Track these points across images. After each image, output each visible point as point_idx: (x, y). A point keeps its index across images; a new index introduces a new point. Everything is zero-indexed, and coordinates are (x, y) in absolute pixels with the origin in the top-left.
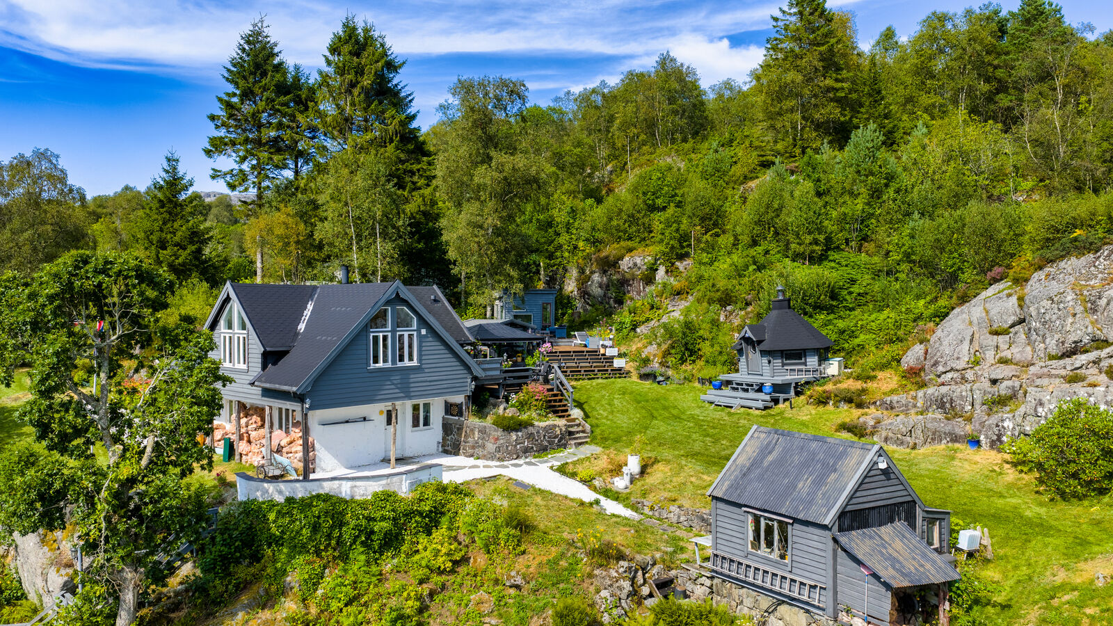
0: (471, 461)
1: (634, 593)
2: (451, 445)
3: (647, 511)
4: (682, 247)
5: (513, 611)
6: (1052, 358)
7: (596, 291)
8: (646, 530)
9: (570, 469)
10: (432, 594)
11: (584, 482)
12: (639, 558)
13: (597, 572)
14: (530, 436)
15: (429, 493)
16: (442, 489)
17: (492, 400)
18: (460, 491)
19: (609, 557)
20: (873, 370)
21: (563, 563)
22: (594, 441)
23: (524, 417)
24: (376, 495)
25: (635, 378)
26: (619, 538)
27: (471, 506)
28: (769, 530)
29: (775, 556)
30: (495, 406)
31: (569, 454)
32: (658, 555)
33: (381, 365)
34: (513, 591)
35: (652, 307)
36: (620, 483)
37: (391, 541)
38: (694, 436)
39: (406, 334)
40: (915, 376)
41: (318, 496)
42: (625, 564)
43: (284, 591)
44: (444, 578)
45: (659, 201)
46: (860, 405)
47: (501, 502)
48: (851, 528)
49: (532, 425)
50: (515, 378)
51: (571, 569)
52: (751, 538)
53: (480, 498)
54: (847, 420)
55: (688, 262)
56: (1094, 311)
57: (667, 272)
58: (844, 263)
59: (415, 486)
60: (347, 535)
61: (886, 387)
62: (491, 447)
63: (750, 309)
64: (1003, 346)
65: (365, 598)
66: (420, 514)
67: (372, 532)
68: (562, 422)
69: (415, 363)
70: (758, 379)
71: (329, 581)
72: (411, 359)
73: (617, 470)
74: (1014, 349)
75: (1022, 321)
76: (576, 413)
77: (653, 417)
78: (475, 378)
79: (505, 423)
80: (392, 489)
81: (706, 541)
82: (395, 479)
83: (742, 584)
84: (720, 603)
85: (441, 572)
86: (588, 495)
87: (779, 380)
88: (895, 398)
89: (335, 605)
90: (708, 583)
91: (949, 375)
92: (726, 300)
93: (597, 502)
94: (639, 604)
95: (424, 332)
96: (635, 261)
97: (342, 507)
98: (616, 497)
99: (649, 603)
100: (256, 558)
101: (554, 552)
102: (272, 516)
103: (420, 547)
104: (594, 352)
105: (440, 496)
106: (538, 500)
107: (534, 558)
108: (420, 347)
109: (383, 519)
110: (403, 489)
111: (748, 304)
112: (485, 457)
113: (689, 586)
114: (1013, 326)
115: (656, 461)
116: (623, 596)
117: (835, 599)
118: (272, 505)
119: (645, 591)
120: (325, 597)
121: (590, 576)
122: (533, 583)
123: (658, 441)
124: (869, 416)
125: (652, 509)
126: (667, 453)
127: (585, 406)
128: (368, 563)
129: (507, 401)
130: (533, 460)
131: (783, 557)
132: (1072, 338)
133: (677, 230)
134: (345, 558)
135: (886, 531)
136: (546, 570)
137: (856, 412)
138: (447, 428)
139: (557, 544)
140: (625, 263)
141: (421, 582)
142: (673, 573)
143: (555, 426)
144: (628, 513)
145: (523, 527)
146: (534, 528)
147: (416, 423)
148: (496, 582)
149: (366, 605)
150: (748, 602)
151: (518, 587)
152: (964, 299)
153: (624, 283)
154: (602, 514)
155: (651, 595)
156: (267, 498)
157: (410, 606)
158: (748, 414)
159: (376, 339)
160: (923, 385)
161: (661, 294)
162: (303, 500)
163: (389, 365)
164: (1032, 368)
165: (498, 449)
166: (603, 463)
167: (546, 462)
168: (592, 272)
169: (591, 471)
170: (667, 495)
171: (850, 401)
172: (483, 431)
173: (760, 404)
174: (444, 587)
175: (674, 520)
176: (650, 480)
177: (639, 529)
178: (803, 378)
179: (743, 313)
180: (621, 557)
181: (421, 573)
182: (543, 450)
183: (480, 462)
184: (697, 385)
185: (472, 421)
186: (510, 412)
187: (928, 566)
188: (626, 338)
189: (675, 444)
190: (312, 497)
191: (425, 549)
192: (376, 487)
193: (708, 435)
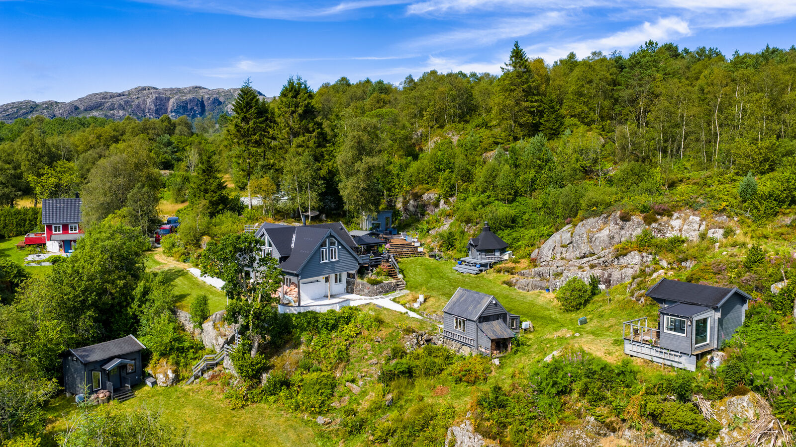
0: (358, 297)
1: (418, 343)
2: (350, 290)
3: (425, 316)
4: (452, 191)
5: (377, 349)
6: (578, 258)
7: (412, 209)
8: (424, 323)
9: (397, 300)
10: (350, 344)
11: (402, 305)
12: (420, 332)
13: (405, 336)
14: (382, 287)
15: (346, 310)
16: (351, 308)
17: (366, 271)
18: (357, 309)
19: (409, 332)
20: (520, 258)
21: (394, 334)
22: (407, 288)
23: (379, 279)
24: (328, 311)
25: (427, 257)
26: (413, 325)
27: (361, 315)
28: (460, 322)
29: (462, 331)
30: (367, 274)
31: (397, 294)
32: (427, 331)
33: (325, 261)
34: (377, 343)
35: (437, 222)
36: (416, 305)
37: (335, 327)
38: (447, 286)
39: (333, 249)
40: (534, 262)
41: (309, 312)
42: (415, 334)
43: (300, 344)
44: (353, 339)
45: (442, 167)
46: (512, 274)
47: (372, 313)
48: (483, 322)
49: (382, 282)
50: (375, 262)
51: (397, 336)
52: (455, 325)
53: (364, 312)
54: (506, 280)
55: (455, 198)
56: (591, 242)
57: (445, 202)
58: (523, 203)
59: (341, 308)
60: (320, 326)
61: (522, 266)
62: (366, 291)
63: (478, 226)
64: (564, 252)
65: (328, 346)
66: (344, 317)
67: (328, 324)
68: (394, 281)
69: (337, 259)
70: (475, 261)
71: (315, 340)
72: (335, 258)
73: (415, 300)
74: (567, 254)
75: (571, 243)
76: (400, 276)
77: (432, 277)
78: (359, 264)
79: (372, 282)
80: (334, 309)
81: (442, 326)
82: (335, 305)
83: (453, 340)
84: (446, 346)
85: (352, 337)
86: (404, 310)
87: (483, 262)
88: (525, 271)
89: (317, 348)
90: (442, 340)
91: (544, 263)
92: (468, 221)
93: (407, 313)
94: (420, 347)
95: (340, 247)
96: (430, 196)
97: (318, 315)
98: (414, 310)
99: (422, 346)
100: (290, 333)
101: (391, 330)
102: (294, 319)
103: (345, 329)
104: (409, 245)
105: (350, 311)
106: (385, 312)
107: (384, 332)
108: (339, 253)
109: (332, 319)
110: (337, 309)
111: (477, 224)
112: (364, 295)
113: (437, 341)
114: (569, 244)
115: (430, 297)
116: (414, 344)
117: (477, 343)
118: (293, 315)
119: (422, 343)
120: (314, 345)
121: (403, 338)
122: (384, 340)
123: (432, 288)
124: (513, 278)
125: (427, 315)
126: (434, 293)
127: (404, 272)
128: (327, 335)
129: (372, 272)
130: (383, 296)
131: (464, 331)
132: (583, 252)
133: (449, 183)
134: (319, 333)
135: (495, 323)
136: (388, 336)
137: (511, 276)
138: (348, 283)
139: (392, 328)
140: (425, 197)
141: (346, 341)
142: (432, 337)
143: (391, 283)
144: (418, 317)
145: (380, 322)
146: (384, 322)
147: (336, 282)
148: (371, 340)
149: (328, 348)
150: (454, 345)
151: (379, 342)
152: (557, 230)
153: (424, 206)
154: (408, 317)
155: (423, 344)
156: (291, 312)
157: (343, 348)
158: (470, 276)
159: (323, 251)
160: (536, 266)
161: (441, 215)
162: (304, 313)
163: (327, 261)
164: (570, 262)
165: (369, 292)
166: (410, 297)
167: (388, 297)
168: (410, 199)
169: (405, 301)
170: (433, 310)
171: (508, 272)
172: (363, 285)
173: (475, 272)
174: (353, 342)
175: (434, 319)
176: (427, 304)
177: (421, 322)
178: (493, 260)
179: (475, 228)
180: (414, 331)
181: (346, 337)
182: (387, 292)
183: (363, 297)
184: (453, 261)
185: (358, 280)
186: (373, 278)
187: (505, 333)
188: (424, 236)
189: (439, 289)
190: (307, 312)
191: (347, 329)
192: (329, 308)
193: (452, 286)
